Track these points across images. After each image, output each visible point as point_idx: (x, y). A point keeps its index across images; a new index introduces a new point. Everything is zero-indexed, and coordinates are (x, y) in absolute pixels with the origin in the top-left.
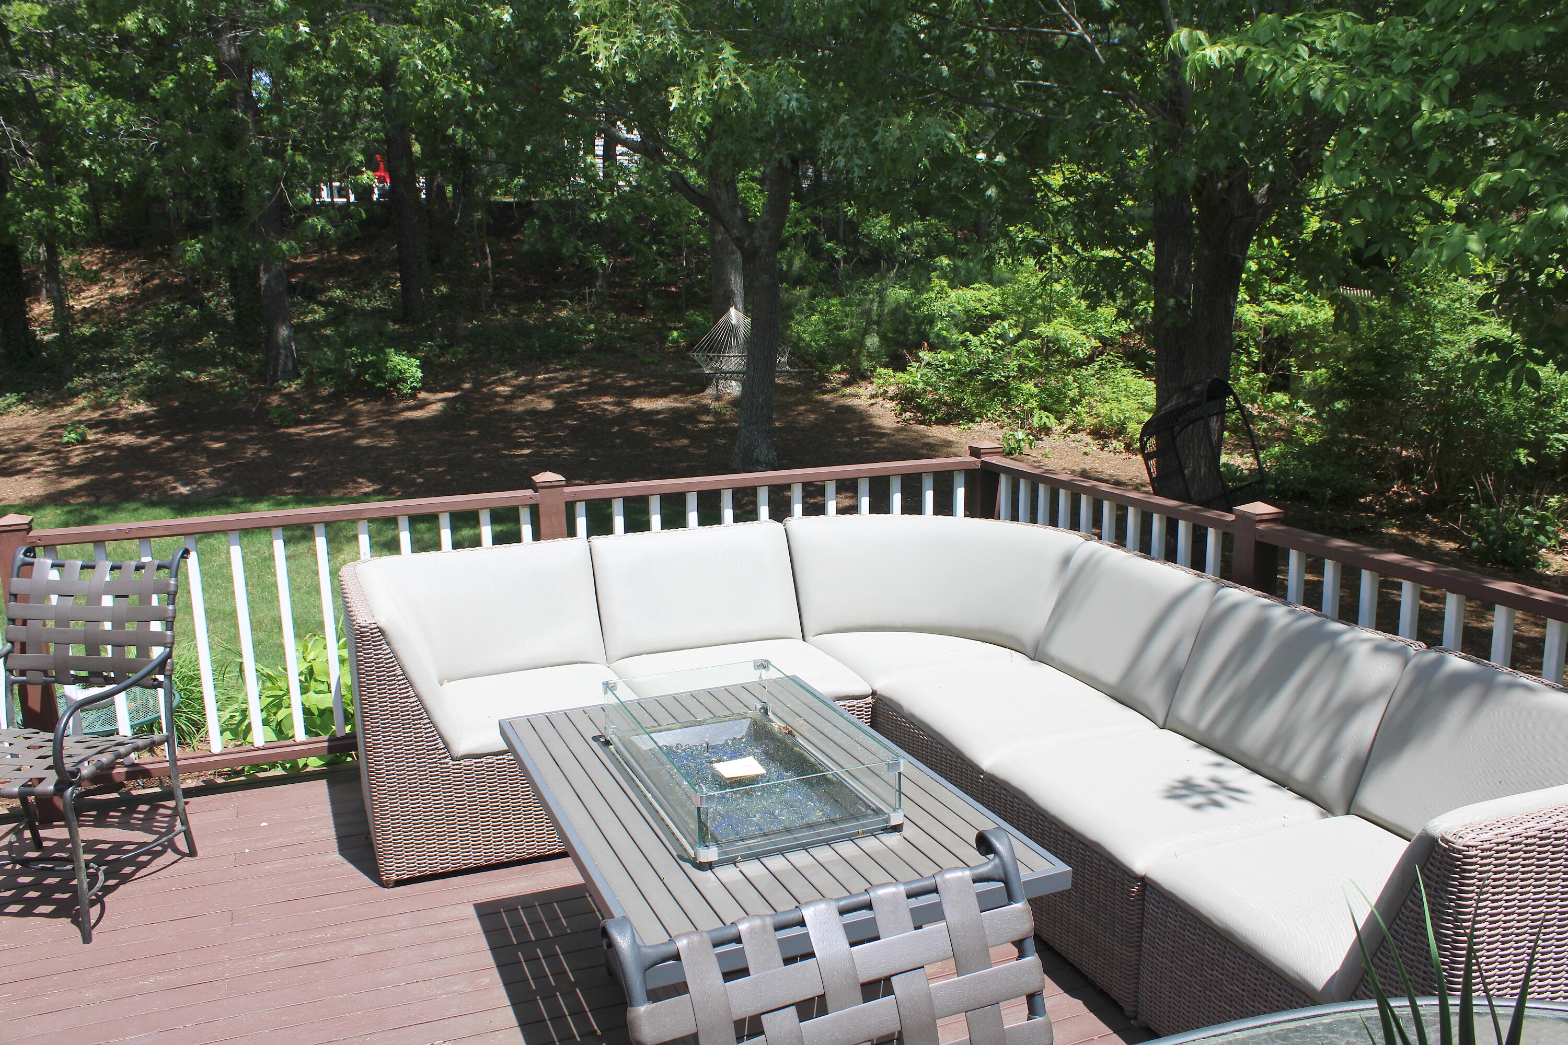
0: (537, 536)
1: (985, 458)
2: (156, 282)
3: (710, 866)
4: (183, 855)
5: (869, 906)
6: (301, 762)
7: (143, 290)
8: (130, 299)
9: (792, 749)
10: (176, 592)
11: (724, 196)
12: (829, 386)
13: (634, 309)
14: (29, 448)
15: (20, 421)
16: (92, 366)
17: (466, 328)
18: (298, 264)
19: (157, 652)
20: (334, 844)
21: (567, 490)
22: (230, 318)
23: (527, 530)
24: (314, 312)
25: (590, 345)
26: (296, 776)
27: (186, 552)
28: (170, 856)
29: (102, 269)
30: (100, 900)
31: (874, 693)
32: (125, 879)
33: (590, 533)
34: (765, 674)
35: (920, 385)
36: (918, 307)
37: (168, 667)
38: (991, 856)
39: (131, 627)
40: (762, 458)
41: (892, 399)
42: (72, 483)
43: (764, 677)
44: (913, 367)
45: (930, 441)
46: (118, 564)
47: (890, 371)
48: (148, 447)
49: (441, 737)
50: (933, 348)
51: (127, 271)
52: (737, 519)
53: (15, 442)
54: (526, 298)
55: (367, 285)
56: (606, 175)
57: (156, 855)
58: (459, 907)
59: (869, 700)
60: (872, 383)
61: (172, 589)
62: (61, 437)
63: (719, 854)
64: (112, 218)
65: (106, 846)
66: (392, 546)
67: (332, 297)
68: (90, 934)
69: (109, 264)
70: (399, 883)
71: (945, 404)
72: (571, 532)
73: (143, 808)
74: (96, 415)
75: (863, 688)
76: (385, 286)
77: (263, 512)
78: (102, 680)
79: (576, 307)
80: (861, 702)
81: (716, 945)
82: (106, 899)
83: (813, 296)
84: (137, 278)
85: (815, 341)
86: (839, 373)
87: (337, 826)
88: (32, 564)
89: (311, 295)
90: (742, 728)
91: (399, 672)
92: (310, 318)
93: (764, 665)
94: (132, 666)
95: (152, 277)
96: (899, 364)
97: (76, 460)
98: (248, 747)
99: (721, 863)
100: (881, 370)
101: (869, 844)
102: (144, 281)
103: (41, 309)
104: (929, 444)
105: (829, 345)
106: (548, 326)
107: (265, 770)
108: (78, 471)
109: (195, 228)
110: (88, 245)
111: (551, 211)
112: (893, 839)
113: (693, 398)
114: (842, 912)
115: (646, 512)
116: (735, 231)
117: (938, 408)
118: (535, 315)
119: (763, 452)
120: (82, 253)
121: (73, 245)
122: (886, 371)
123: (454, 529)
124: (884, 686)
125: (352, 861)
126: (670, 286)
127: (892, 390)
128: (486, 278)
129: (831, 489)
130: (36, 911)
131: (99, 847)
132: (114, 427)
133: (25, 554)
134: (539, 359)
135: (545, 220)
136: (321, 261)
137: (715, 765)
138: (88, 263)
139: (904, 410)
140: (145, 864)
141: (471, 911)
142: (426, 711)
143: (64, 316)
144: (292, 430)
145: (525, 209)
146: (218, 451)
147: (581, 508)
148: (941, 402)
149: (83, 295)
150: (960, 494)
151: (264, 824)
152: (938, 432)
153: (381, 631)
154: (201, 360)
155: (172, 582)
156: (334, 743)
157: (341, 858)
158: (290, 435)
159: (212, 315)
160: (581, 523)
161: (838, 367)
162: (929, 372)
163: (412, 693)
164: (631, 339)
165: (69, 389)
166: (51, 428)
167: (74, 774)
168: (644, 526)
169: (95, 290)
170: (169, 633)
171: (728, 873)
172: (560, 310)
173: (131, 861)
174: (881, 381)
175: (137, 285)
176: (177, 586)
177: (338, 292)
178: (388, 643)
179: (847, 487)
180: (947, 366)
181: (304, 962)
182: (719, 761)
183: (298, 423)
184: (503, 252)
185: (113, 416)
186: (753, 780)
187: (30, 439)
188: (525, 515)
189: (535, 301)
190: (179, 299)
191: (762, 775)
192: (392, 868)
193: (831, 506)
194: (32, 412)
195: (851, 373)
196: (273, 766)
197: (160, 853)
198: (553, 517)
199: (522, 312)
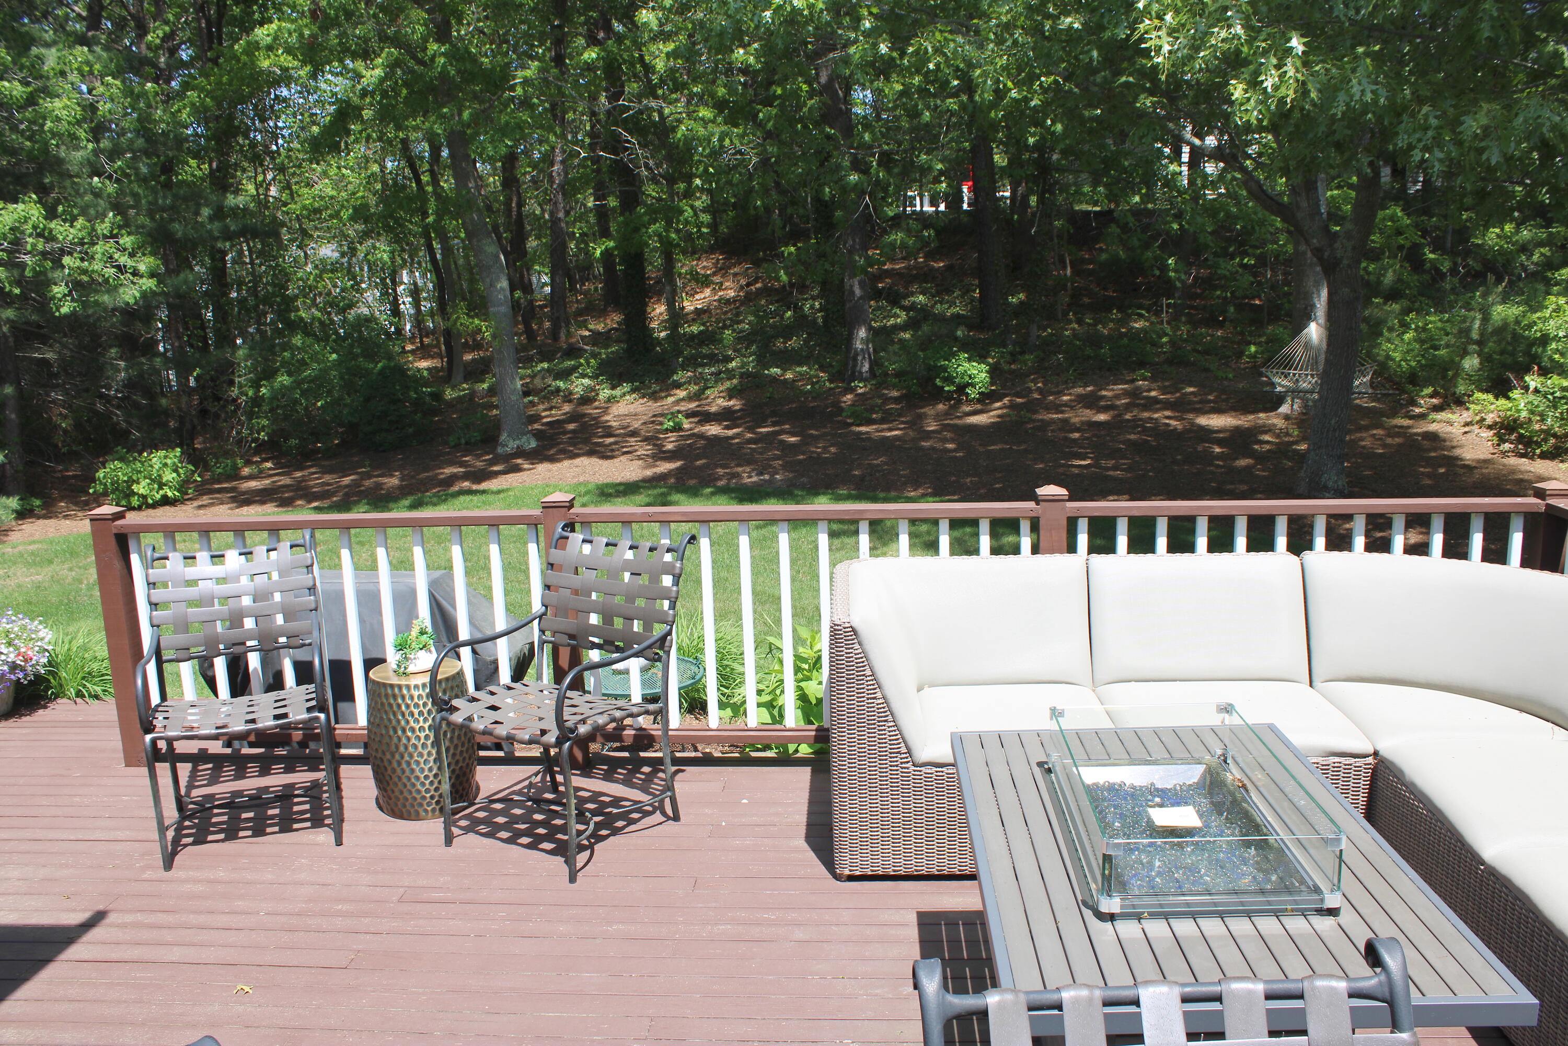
0: (1035, 550)
1: (1552, 501)
2: (759, 285)
3: (1112, 917)
4: (669, 818)
5: (1218, 998)
6: (792, 748)
7: (747, 293)
8: (734, 300)
9: (1239, 804)
10: (680, 575)
11: (1304, 204)
12: (1417, 410)
13: (1212, 322)
14: (634, 434)
15: (632, 408)
16: (692, 362)
17: (1039, 336)
18: (887, 270)
19: (659, 630)
20: (803, 830)
21: (1070, 505)
22: (820, 321)
23: (1026, 543)
24: (896, 316)
25: (1163, 357)
26: (785, 760)
27: (693, 538)
28: (658, 817)
29: (714, 274)
30: (591, 847)
31: (1376, 754)
32: (616, 832)
33: (1092, 550)
34: (1228, 720)
35: (1524, 414)
36: (1530, 326)
37: (667, 644)
38: (1378, 970)
39: (641, 602)
40: (1330, 484)
41: (1490, 427)
42: (665, 467)
43: (1227, 722)
44: (1516, 394)
45: (1526, 477)
46: (635, 544)
47: (1490, 397)
48: (732, 438)
49: (905, 742)
50: (1544, 372)
51: (735, 275)
52: (1250, 549)
53: (624, 428)
54: (1102, 307)
55: (949, 291)
56: (1191, 182)
57: (647, 814)
58: (902, 912)
59: (1370, 760)
60: (1468, 409)
61: (677, 571)
62: (661, 424)
63: (1122, 907)
64: (728, 227)
65: (607, 799)
66: (932, 547)
67: (914, 302)
68: (576, 875)
69: (721, 269)
70: (851, 878)
71: (1555, 436)
72: (1072, 548)
73: (646, 769)
74: (692, 405)
75: (1365, 747)
76: (967, 291)
77: (822, 504)
78: (613, 648)
79: (1153, 319)
80: (1360, 762)
81: (1030, 1009)
82: (596, 847)
83: (1408, 311)
84: (743, 282)
85: (1406, 360)
86: (1431, 397)
87: (810, 813)
88: (567, 538)
89: (895, 299)
90: (1193, 774)
91: (868, 672)
92: (892, 321)
93: (1227, 709)
94: (638, 638)
95: (756, 281)
96: (1501, 388)
97: (670, 447)
98: (743, 726)
99: (1125, 916)
100: (1479, 395)
101: (1296, 924)
102: (748, 285)
103: (659, 310)
104: (1522, 480)
105: (1422, 366)
106: (1122, 335)
107: (758, 750)
108: (671, 456)
109: (795, 236)
110: (706, 252)
111: (1131, 219)
112: (1325, 924)
113: (1251, 417)
114: (1185, 1000)
115: (1192, 532)
116: (1315, 241)
117: (1545, 440)
118: (1111, 325)
119: (1331, 478)
120: (699, 259)
121: (694, 252)
122: (1485, 396)
123: (994, 535)
124: (1390, 748)
125: (814, 850)
126: (1253, 298)
127: (1490, 418)
128: (1064, 288)
129: (1399, 523)
130: (541, 846)
131: (602, 798)
132: (706, 417)
133: (563, 529)
134: (1109, 370)
135: (1125, 228)
136: (908, 268)
137: (1150, 810)
138: (704, 267)
139: (1502, 440)
140: (635, 821)
141: (913, 918)
142: (892, 714)
143: (676, 317)
144: (863, 429)
145: (1106, 216)
146: (793, 445)
147: (1083, 525)
148: (1548, 433)
149: (697, 297)
150: (1517, 540)
151: (745, 801)
152: (1540, 467)
153: (854, 630)
154: (787, 359)
155: (678, 565)
156: (820, 733)
157: (806, 845)
158: (860, 433)
159: (805, 317)
160: (1083, 540)
161: (1430, 390)
162: (1536, 399)
163: (879, 695)
164: (1206, 352)
165: (674, 381)
166: (654, 416)
167: (572, 731)
168: (1189, 548)
169: (708, 292)
170: (671, 612)
171: (1129, 929)
172: (1135, 321)
173: (624, 816)
174: (1479, 407)
175: (742, 288)
176: (682, 569)
177: (921, 298)
178: (860, 644)
179: (1417, 521)
180: (1558, 394)
181: (747, 938)
182: (1161, 806)
183: (869, 422)
184: (1083, 261)
185: (707, 408)
186: (1189, 832)
187: (636, 425)
188: (1025, 526)
189: (1110, 311)
190: (777, 301)
191: (1200, 829)
192: (847, 863)
193: (1399, 541)
194: (641, 401)
195: (1445, 397)
196: (767, 748)
197: (650, 813)
198: (1055, 531)
199: (1097, 322)
